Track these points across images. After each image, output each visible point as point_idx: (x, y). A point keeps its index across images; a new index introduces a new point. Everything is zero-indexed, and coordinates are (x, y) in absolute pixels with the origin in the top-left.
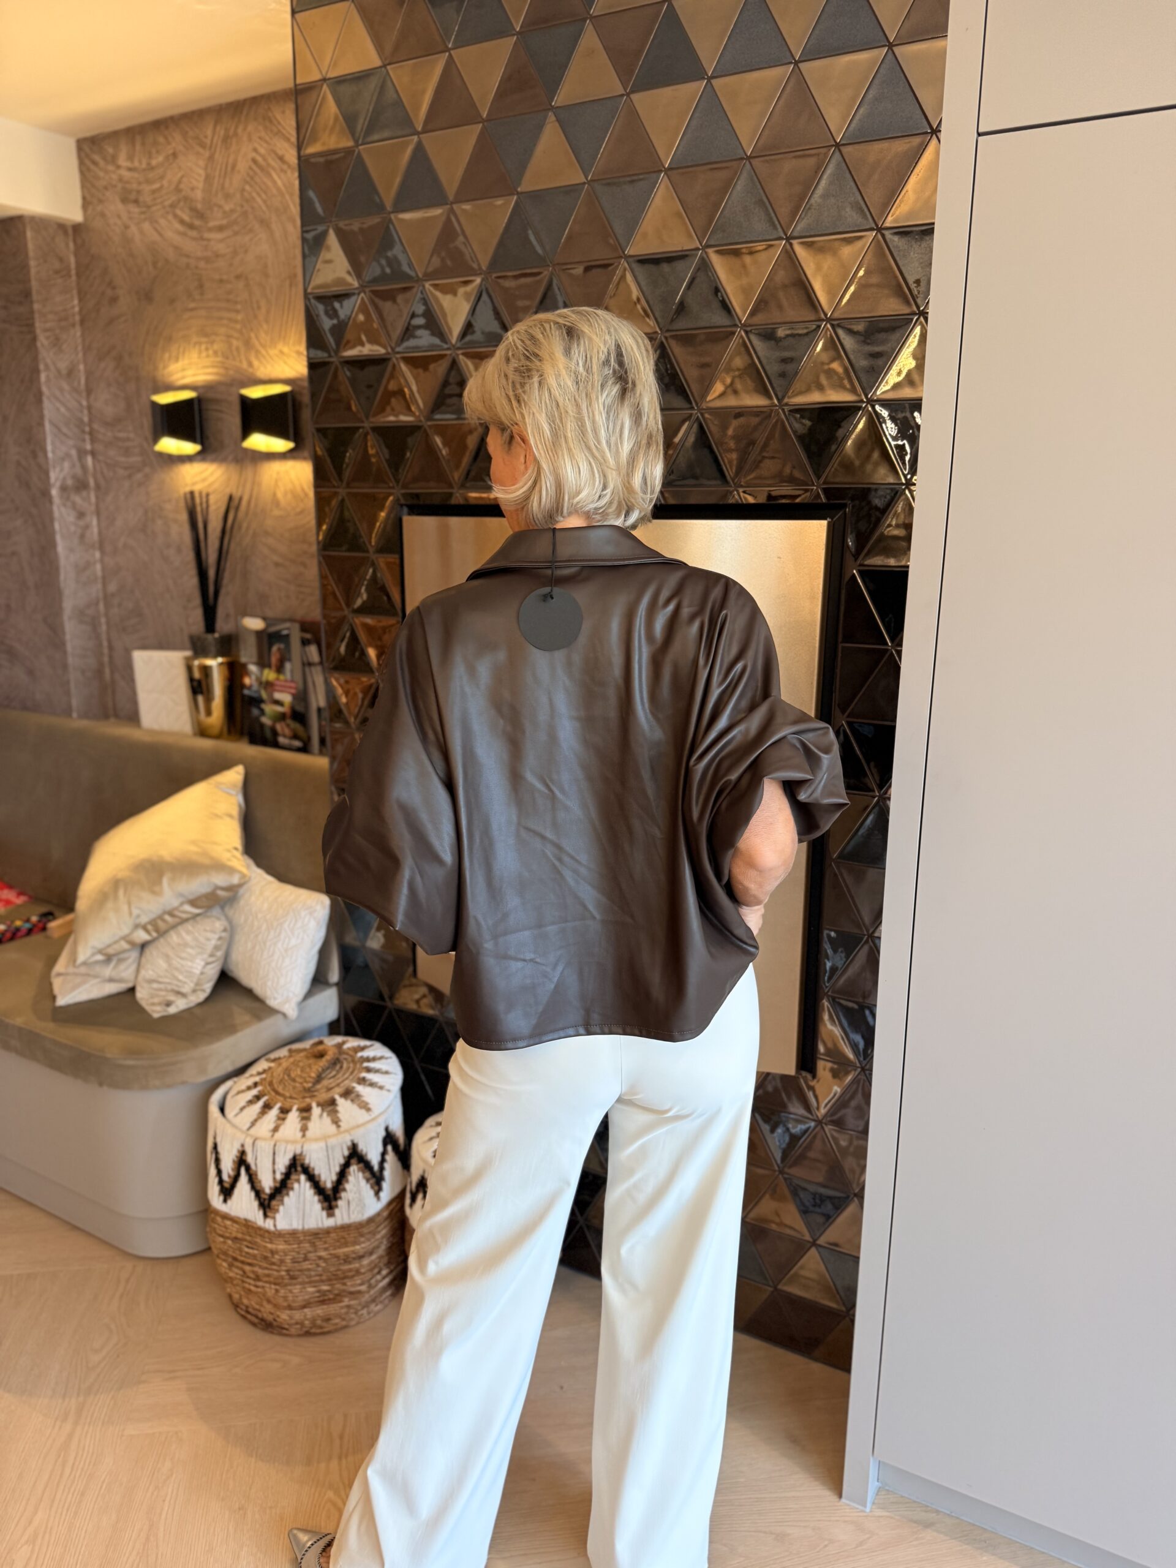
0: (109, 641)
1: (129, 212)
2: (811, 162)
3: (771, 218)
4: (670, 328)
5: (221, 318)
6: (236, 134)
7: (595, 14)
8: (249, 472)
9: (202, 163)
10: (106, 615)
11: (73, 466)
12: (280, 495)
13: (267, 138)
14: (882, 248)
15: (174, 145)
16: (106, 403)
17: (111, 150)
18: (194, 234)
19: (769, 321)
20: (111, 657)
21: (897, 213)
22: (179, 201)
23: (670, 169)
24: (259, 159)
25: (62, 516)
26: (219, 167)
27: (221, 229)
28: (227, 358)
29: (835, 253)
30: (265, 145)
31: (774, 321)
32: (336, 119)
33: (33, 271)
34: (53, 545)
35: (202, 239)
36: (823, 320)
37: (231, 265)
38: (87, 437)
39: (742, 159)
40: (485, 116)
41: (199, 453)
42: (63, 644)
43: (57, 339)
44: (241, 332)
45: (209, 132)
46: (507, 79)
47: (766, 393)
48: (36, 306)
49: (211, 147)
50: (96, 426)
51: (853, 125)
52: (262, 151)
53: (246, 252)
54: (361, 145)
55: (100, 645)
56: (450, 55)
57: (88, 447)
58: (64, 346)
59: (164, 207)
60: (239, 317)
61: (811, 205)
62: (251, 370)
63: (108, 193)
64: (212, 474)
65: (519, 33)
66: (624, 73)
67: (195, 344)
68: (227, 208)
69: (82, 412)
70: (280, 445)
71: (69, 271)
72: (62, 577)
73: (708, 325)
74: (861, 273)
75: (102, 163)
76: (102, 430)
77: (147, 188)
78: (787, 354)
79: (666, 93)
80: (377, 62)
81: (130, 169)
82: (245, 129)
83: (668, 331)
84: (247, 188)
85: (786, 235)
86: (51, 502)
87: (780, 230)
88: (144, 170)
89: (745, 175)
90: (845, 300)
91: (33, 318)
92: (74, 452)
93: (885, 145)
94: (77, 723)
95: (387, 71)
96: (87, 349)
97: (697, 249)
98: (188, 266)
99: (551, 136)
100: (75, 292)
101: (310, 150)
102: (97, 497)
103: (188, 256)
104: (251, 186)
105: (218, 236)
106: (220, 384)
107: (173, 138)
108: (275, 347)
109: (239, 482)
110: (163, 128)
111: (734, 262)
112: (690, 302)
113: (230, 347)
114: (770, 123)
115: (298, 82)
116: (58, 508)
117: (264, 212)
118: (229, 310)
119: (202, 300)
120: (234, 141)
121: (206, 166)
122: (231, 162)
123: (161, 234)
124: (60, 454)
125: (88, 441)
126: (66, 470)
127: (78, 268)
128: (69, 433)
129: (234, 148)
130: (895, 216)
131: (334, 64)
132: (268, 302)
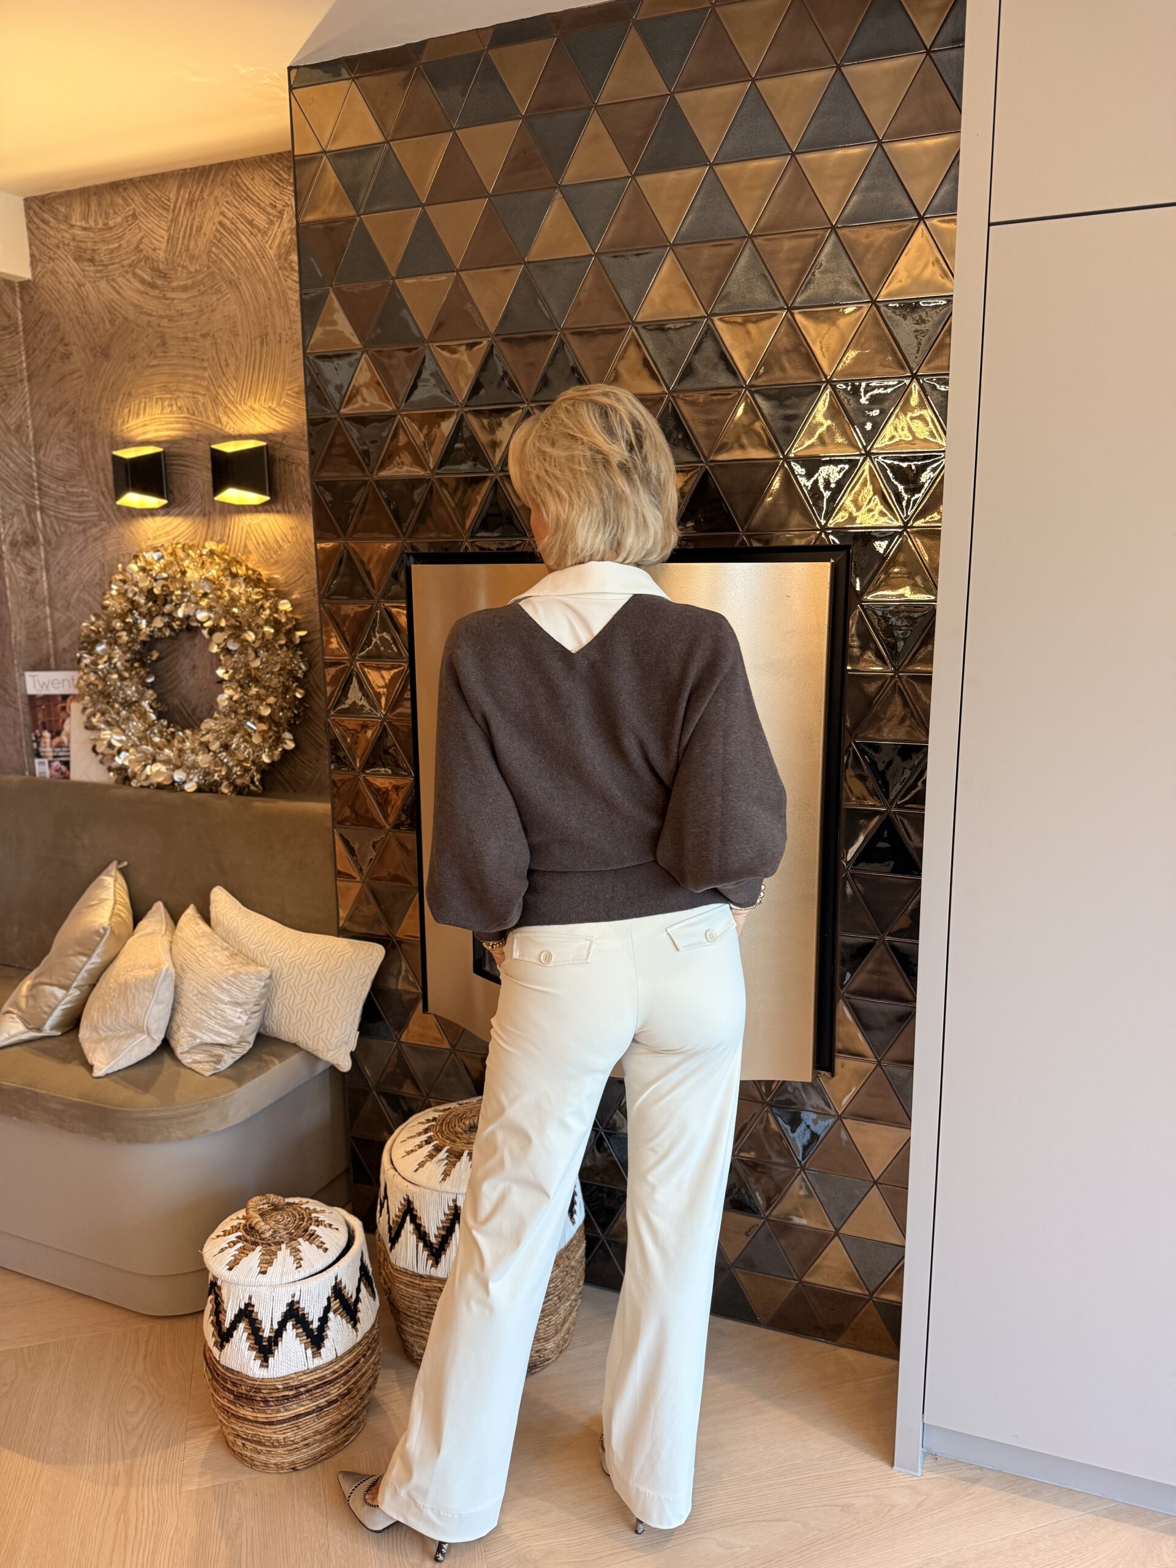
1: (83, 271)
2: (811, 241)
3: (773, 292)
4: (679, 389)
5: (186, 375)
6: (202, 197)
7: (600, 104)
8: (218, 525)
9: (164, 224)
11: (22, 521)
12: (251, 547)
13: (236, 203)
14: (877, 319)
15: (133, 206)
16: (57, 457)
17: (63, 210)
18: (156, 293)
19: (773, 383)
21: (891, 287)
22: (139, 261)
23: (674, 245)
24: (228, 223)
25: (14, 571)
26: (183, 229)
27: (185, 288)
28: (194, 414)
29: (833, 322)
30: (233, 209)
31: (777, 383)
32: (337, 189)
34: (7, 602)
35: (165, 298)
36: (823, 382)
37: (197, 323)
38: (36, 492)
39: (745, 237)
40: (491, 192)
41: (164, 507)
43: (6, 394)
44: (208, 390)
45: (172, 196)
46: (512, 159)
47: (770, 448)
49: (174, 210)
50: (43, 481)
51: (847, 210)
52: (230, 215)
53: (213, 311)
54: (364, 214)
57: (38, 502)
58: (12, 403)
59: (123, 266)
60: (206, 374)
61: (811, 279)
62: (219, 426)
63: (59, 252)
64: (176, 527)
65: (523, 117)
66: (629, 158)
67: (158, 400)
68: (192, 269)
69: (31, 467)
70: (254, 498)
71: (17, 328)
72: (13, 635)
73: (714, 385)
75: (51, 220)
76: (53, 486)
77: (103, 247)
78: (790, 412)
79: (672, 176)
80: (381, 139)
81: (84, 229)
82: (211, 193)
83: (676, 391)
84: (214, 249)
85: (787, 305)
87: (781, 300)
88: (100, 229)
89: (747, 252)
90: (843, 364)
92: (23, 507)
93: (875, 228)
95: (390, 147)
96: (35, 405)
97: (705, 317)
98: (149, 324)
99: (556, 213)
100: (22, 348)
101: (310, 218)
102: (46, 553)
103: (150, 315)
104: (218, 247)
105: (183, 296)
106: (184, 438)
107: (133, 200)
108: (245, 404)
109: (207, 534)
110: (121, 190)
111: (740, 330)
112: (697, 364)
113: (196, 403)
114: (770, 206)
115: (296, 154)
116: (9, 563)
117: (232, 273)
118: (195, 368)
119: (165, 356)
120: (199, 203)
121: (169, 228)
122: (196, 224)
123: (118, 293)
124: (10, 511)
125: (37, 497)
126: (16, 526)
127: (23, 323)
128: (19, 490)
129: (199, 210)
130: (888, 290)
131: (335, 138)
132: (237, 359)
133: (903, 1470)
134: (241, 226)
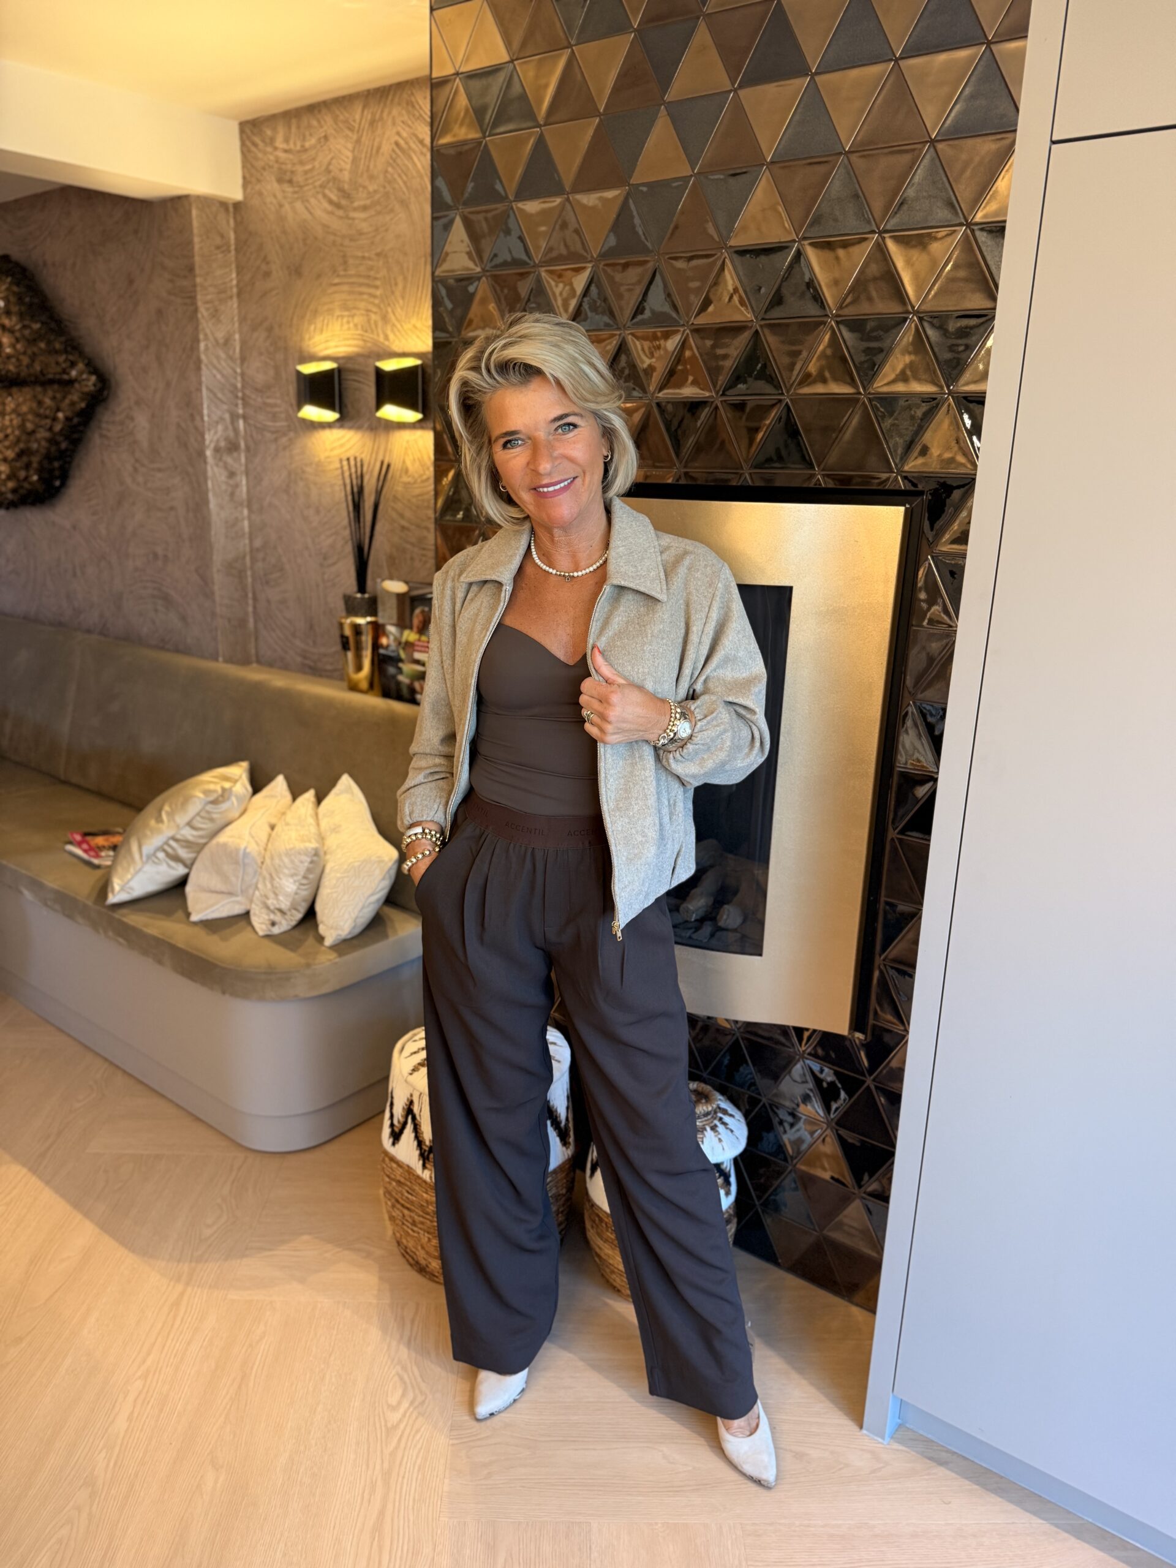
0: (254, 593)
1: (284, 191)
2: (907, 157)
3: (865, 212)
4: (767, 317)
5: (361, 293)
6: (381, 118)
7: (709, 11)
8: (382, 438)
9: (350, 146)
10: (252, 568)
11: (226, 429)
12: (409, 464)
13: (410, 123)
14: (970, 243)
15: (325, 128)
16: (258, 370)
17: (269, 132)
18: (341, 213)
19: (859, 313)
20: (255, 607)
21: (988, 208)
22: (328, 182)
23: (772, 162)
24: (402, 142)
25: (215, 473)
26: (365, 149)
27: (365, 208)
28: (366, 331)
29: (925, 247)
30: (407, 129)
31: (863, 312)
32: (467, 111)
33: (197, 247)
34: (206, 502)
35: (348, 217)
36: (910, 313)
37: (372, 243)
38: (240, 402)
39: (841, 154)
40: (601, 111)
41: (338, 420)
42: (213, 593)
43: (216, 311)
44: (379, 307)
45: (358, 117)
46: (623, 75)
47: (853, 383)
48: (198, 280)
49: (358, 131)
50: (247, 392)
51: (949, 122)
52: (404, 134)
53: (387, 230)
54: (489, 136)
55: (246, 595)
56: (573, 51)
57: (241, 411)
58: (222, 317)
59: (315, 187)
60: (378, 293)
61: (905, 199)
62: (387, 343)
63: (265, 174)
64: (348, 441)
65: (635, 30)
66: (732, 71)
67: (338, 317)
68: (371, 189)
69: (235, 378)
70: (410, 416)
71: (229, 246)
72: (213, 533)
73: (800, 315)
74: (949, 268)
75: (261, 145)
76: (253, 396)
77: (300, 169)
78: (874, 345)
79: (770, 89)
80: (506, 58)
81: (286, 151)
82: (390, 113)
83: (763, 319)
84: (390, 169)
85: (878, 229)
86: (205, 462)
87: (873, 223)
88: (299, 152)
89: (842, 170)
90: (933, 293)
91: (195, 291)
92: (227, 416)
93: (979, 140)
94: (222, 667)
95: (515, 66)
96: (243, 320)
97: (794, 241)
98: (334, 243)
99: (662, 129)
100: (233, 266)
101: (443, 141)
102: (247, 458)
103: (335, 234)
104: (393, 168)
105: (362, 215)
106: (359, 355)
107: (325, 121)
108: (409, 322)
109: (373, 449)
110: (316, 112)
111: (828, 254)
112: (785, 291)
113: (369, 321)
114: (869, 119)
115: (434, 75)
116: (212, 467)
117: (404, 193)
118: (368, 286)
119: (345, 276)
120: (380, 124)
121: (354, 148)
122: (376, 144)
123: (311, 213)
124: (215, 418)
125: (240, 406)
126: (220, 433)
127: (237, 244)
128: (224, 399)
129: (379, 131)
130: (985, 212)
131: (467, 59)
132: (405, 279)
133: (871, 1435)
134: (413, 146)
